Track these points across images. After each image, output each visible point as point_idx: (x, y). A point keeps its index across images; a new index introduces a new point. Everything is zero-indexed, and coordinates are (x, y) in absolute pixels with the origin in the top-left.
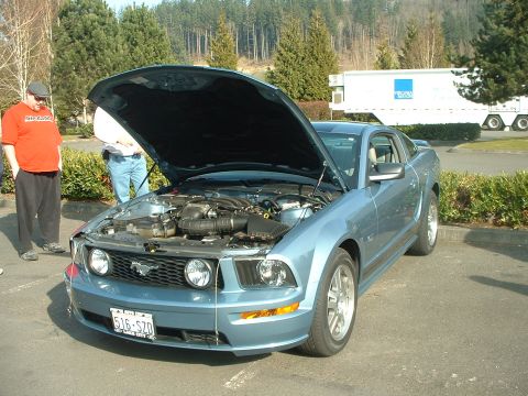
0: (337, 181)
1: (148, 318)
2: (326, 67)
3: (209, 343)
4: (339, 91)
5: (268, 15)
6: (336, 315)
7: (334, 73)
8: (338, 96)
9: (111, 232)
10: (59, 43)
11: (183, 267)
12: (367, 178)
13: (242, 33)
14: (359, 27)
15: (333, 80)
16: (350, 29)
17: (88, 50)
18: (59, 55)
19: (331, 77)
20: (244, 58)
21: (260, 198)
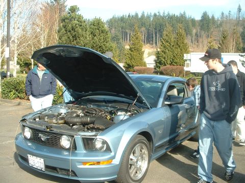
0: (145, 103)
1: (42, 160)
2: (183, 50)
3: (68, 175)
4: (188, 62)
5: (161, 25)
6: (135, 167)
7: (187, 53)
8: (188, 64)
9: (37, 120)
10: (60, 33)
11: (59, 138)
12: (163, 102)
13: (148, 33)
14: (203, 33)
15: (186, 56)
16: (198, 33)
17: (73, 37)
18: (60, 39)
19: (185, 55)
20: (148, 45)
21: (110, 109)
